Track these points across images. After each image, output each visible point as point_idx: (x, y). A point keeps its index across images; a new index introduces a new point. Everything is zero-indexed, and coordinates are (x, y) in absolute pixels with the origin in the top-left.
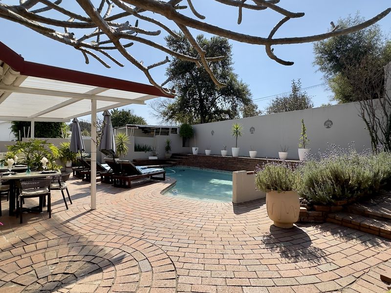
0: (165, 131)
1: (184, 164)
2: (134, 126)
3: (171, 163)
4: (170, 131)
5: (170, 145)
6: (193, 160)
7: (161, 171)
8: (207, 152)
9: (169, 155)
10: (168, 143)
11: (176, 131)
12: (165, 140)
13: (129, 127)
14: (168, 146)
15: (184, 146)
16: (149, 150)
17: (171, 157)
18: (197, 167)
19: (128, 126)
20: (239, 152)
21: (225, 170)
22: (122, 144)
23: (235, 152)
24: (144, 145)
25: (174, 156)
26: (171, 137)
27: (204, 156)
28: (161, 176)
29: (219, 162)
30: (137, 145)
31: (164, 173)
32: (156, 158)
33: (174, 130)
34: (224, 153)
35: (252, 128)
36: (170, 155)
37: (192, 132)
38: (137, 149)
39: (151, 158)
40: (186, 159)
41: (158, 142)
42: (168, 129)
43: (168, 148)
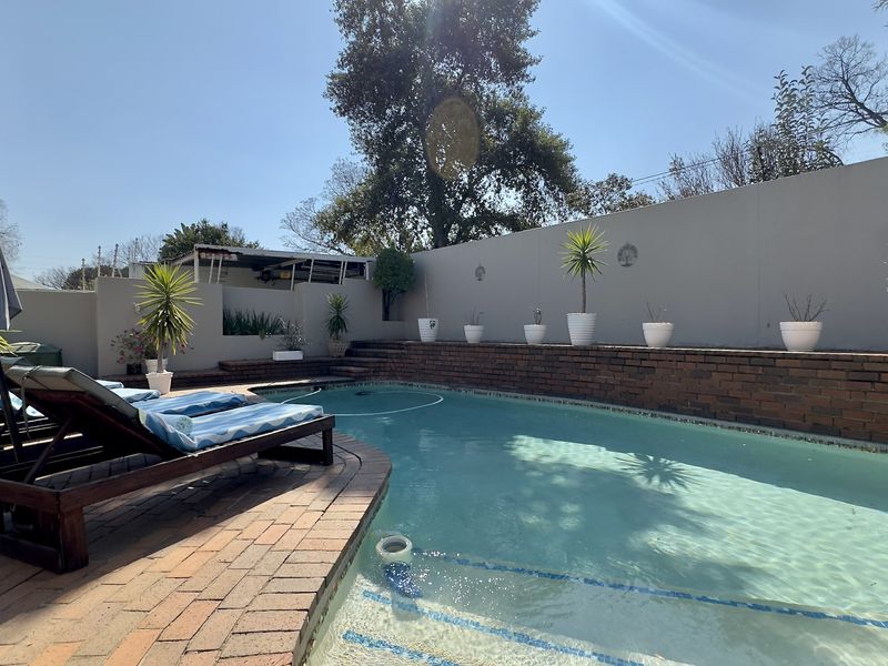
0: (326, 271)
1: (392, 375)
2: (223, 251)
3: (349, 372)
4: (343, 271)
5: (344, 314)
6: (424, 361)
7: (309, 416)
8: (472, 333)
9: (340, 347)
10: (338, 307)
11: (362, 273)
12: (329, 298)
13: (203, 255)
14: (338, 317)
15: (386, 318)
16: (274, 329)
17: (349, 353)
18: (439, 383)
19: (200, 250)
20: (597, 328)
21: (547, 393)
22: (167, 306)
23: (579, 329)
24: (258, 314)
25: (357, 348)
26: (348, 287)
27: (463, 346)
28: (314, 442)
29: (521, 364)
30: (234, 315)
31: (324, 427)
32: (296, 356)
33: (356, 268)
34: (533, 333)
35: (627, 247)
36: (346, 346)
37: (412, 274)
38: (234, 325)
39: (280, 356)
40: (399, 356)
41: (305, 304)
42: (335, 264)
43: (337, 324)
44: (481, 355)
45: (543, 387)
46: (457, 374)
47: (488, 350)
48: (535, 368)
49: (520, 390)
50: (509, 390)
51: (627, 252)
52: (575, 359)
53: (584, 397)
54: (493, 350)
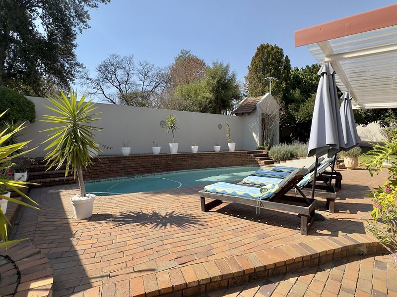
23: (174, 148)
34: (157, 150)
44: (145, 160)
45: (172, 168)
46: (133, 170)
47: (149, 157)
48: (169, 162)
49: (163, 171)
50: (158, 172)
51: (163, 123)
52: (181, 158)
53: (184, 169)
54: (151, 157)
